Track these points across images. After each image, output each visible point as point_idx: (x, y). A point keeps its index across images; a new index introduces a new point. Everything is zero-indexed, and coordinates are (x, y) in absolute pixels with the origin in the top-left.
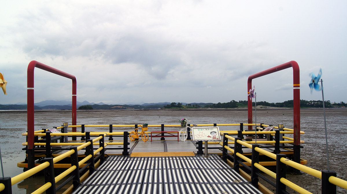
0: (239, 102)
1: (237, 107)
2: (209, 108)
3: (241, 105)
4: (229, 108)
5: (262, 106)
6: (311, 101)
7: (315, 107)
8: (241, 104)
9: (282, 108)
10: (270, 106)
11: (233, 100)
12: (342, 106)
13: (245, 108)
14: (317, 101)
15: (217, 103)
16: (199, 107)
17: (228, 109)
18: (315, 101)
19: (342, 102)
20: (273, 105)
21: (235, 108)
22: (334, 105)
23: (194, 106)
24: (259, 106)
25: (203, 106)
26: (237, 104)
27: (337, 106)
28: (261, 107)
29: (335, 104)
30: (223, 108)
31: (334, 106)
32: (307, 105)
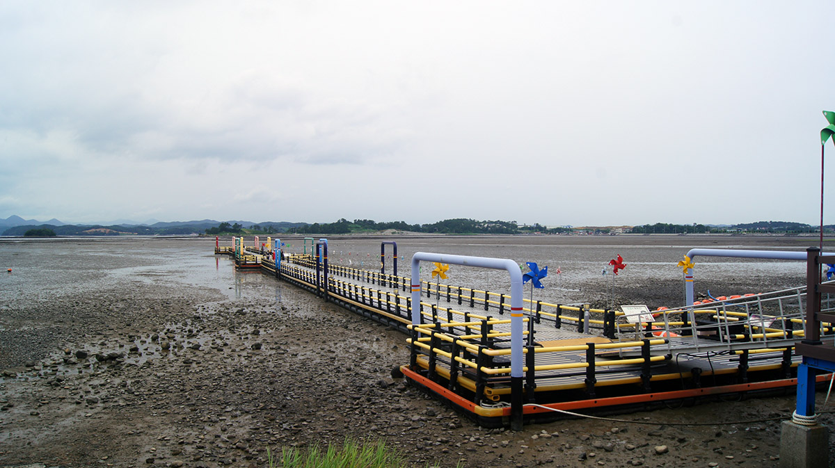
0: (353, 222)
1: (350, 232)
2: (296, 235)
3: (356, 227)
4: (334, 233)
5: (394, 230)
6: (485, 222)
7: (490, 233)
9: (431, 234)
10: (409, 230)
11: (343, 219)
12: (536, 231)
13: (363, 234)
14: (496, 222)
15: (312, 223)
17: (333, 235)
18: (492, 222)
19: (537, 224)
20: (416, 228)
21: (346, 235)
22: (522, 229)
23: (266, 230)
24: (389, 230)
25: (287, 229)
26: (349, 226)
27: (527, 231)
28: (393, 233)
29: (525, 228)
30: (322, 233)
31: (523, 231)
32: (477, 229)
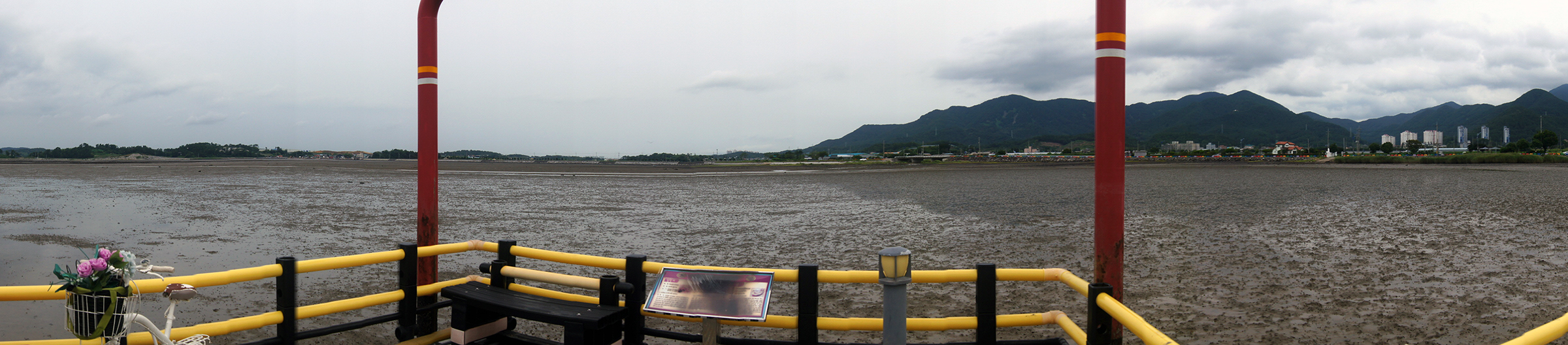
0: (95, 147)
1: (92, 157)
2: (38, 159)
3: (99, 152)
4: (76, 158)
5: (139, 155)
6: (226, 146)
7: (233, 156)
8: (100, 150)
9: (176, 159)
10: (154, 155)
11: (85, 144)
12: (278, 155)
13: (107, 159)
14: (237, 146)
15: (53, 148)
16: (18, 156)
17: (76, 160)
18: (234, 146)
19: (278, 148)
20: (159, 153)
21: (89, 160)
22: (264, 152)
23: (8, 154)
24: (134, 155)
25: (26, 154)
26: (93, 150)
27: (270, 155)
28: (138, 158)
29: (267, 151)
30: (65, 158)
31: (265, 155)
32: (220, 153)
